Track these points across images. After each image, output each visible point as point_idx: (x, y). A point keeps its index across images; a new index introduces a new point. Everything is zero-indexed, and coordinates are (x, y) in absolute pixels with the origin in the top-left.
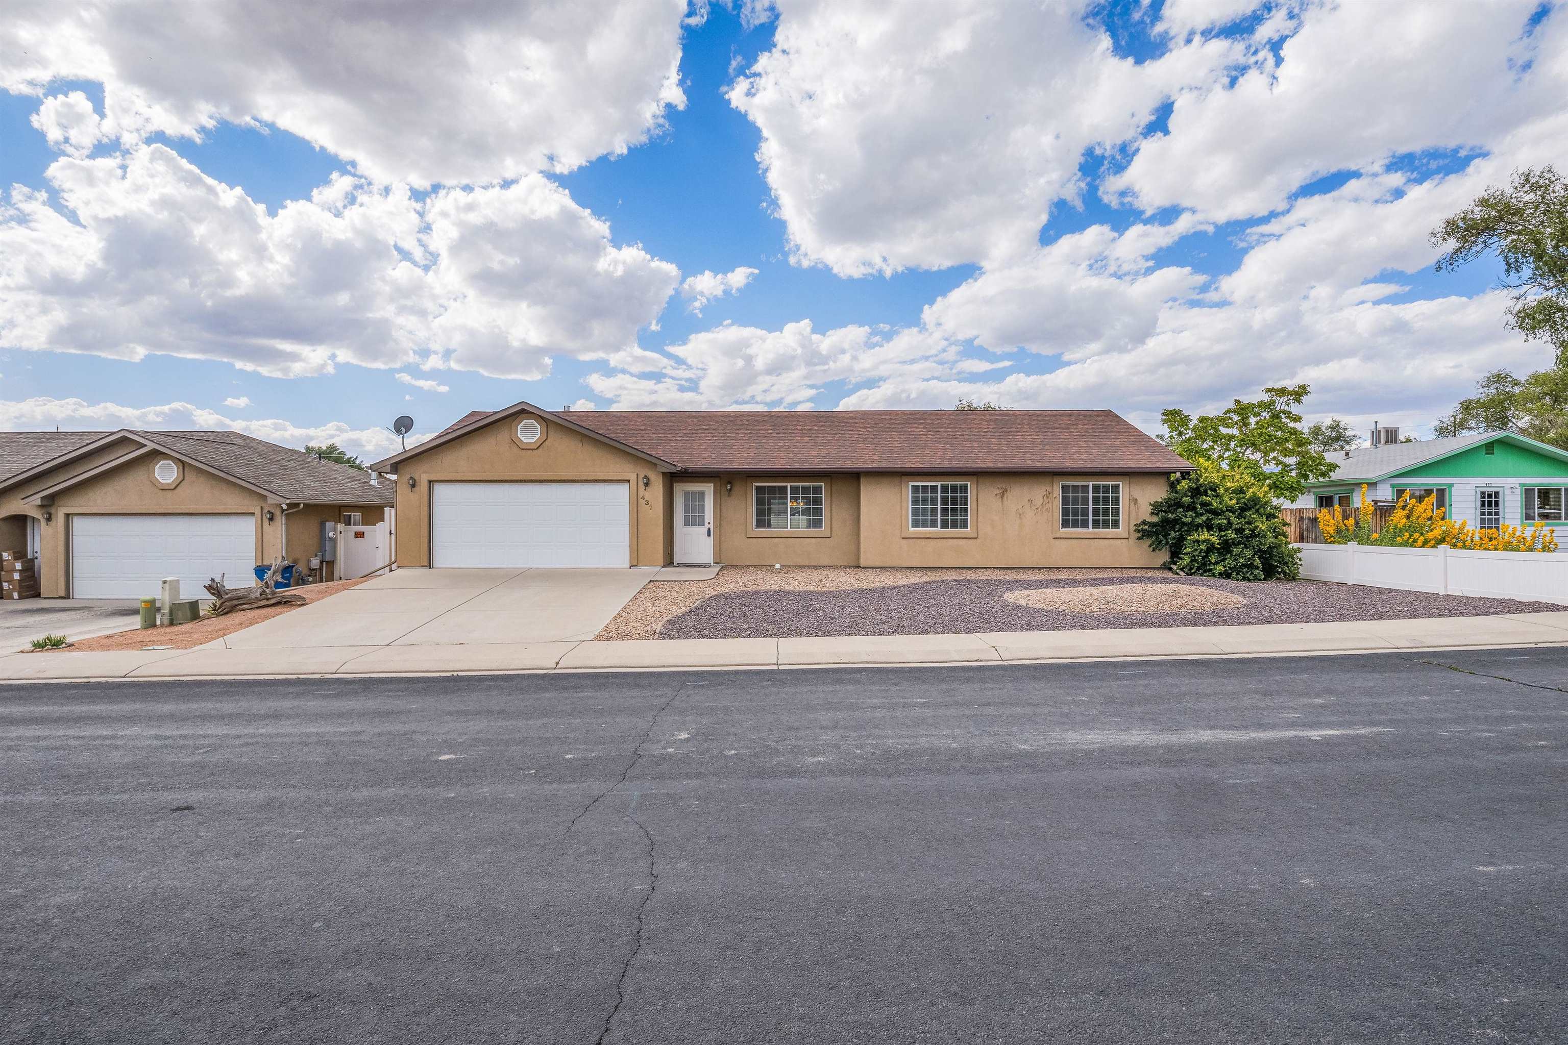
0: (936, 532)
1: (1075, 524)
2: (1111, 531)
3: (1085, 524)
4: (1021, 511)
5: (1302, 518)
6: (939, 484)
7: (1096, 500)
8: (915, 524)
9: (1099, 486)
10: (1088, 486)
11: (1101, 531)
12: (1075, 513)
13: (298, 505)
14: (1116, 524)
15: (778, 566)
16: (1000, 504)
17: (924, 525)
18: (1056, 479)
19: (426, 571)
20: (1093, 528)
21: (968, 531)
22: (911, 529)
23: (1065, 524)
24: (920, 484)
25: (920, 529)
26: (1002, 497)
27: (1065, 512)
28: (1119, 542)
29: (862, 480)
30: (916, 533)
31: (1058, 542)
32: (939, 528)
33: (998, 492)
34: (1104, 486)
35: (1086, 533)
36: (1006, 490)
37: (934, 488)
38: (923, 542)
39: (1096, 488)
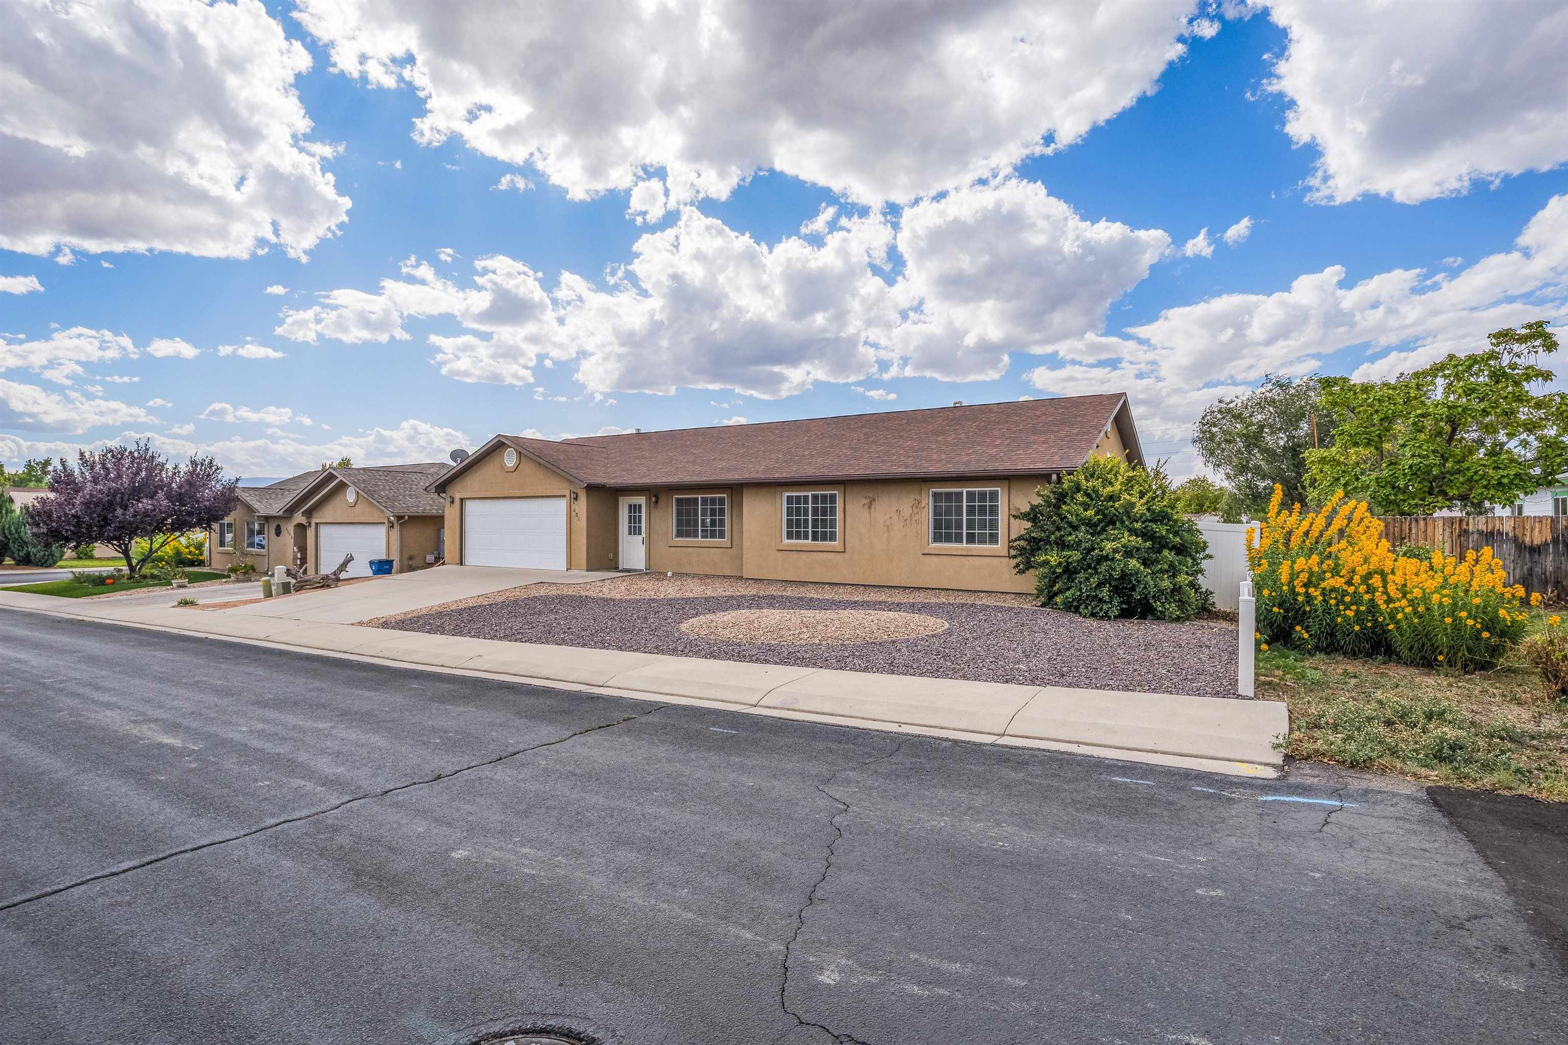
0: (806, 545)
1: (948, 539)
2: (987, 547)
3: (959, 539)
4: (888, 522)
5: (1466, 531)
6: (810, 494)
7: (971, 510)
8: (790, 536)
9: (973, 493)
10: (962, 493)
11: (977, 547)
12: (948, 527)
13: (403, 517)
14: (993, 539)
15: (670, 574)
16: (868, 516)
17: (798, 537)
18: (925, 486)
19: (458, 567)
20: (967, 543)
21: (836, 544)
22: (787, 542)
23: (937, 538)
24: (794, 494)
25: (794, 541)
26: (870, 507)
27: (937, 525)
28: (997, 561)
29: (745, 491)
30: (792, 545)
31: (928, 557)
32: (810, 541)
33: (866, 501)
34: (980, 493)
35: (958, 549)
36: (874, 500)
37: (806, 498)
38: (795, 555)
39: (971, 496)
